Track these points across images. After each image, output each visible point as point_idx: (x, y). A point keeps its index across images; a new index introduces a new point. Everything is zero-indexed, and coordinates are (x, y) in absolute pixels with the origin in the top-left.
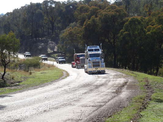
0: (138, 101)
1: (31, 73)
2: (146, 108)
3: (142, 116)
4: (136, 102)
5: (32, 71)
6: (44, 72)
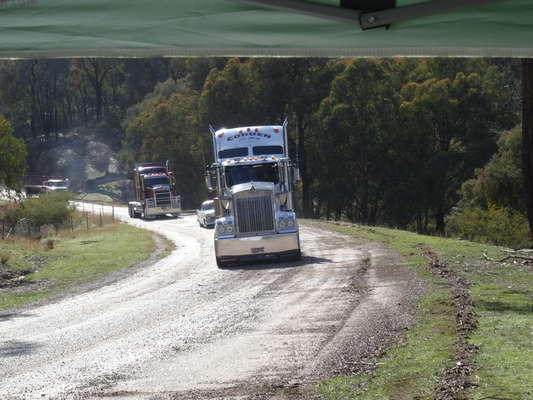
0: (437, 311)
2: (476, 327)
3: (477, 348)
4: (432, 312)
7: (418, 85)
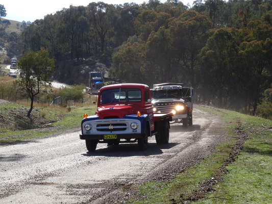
0: (223, 151)
1: (69, 110)
2: (234, 160)
3: (227, 171)
4: (221, 151)
5: (71, 107)
6: (89, 108)
7: (248, 43)
